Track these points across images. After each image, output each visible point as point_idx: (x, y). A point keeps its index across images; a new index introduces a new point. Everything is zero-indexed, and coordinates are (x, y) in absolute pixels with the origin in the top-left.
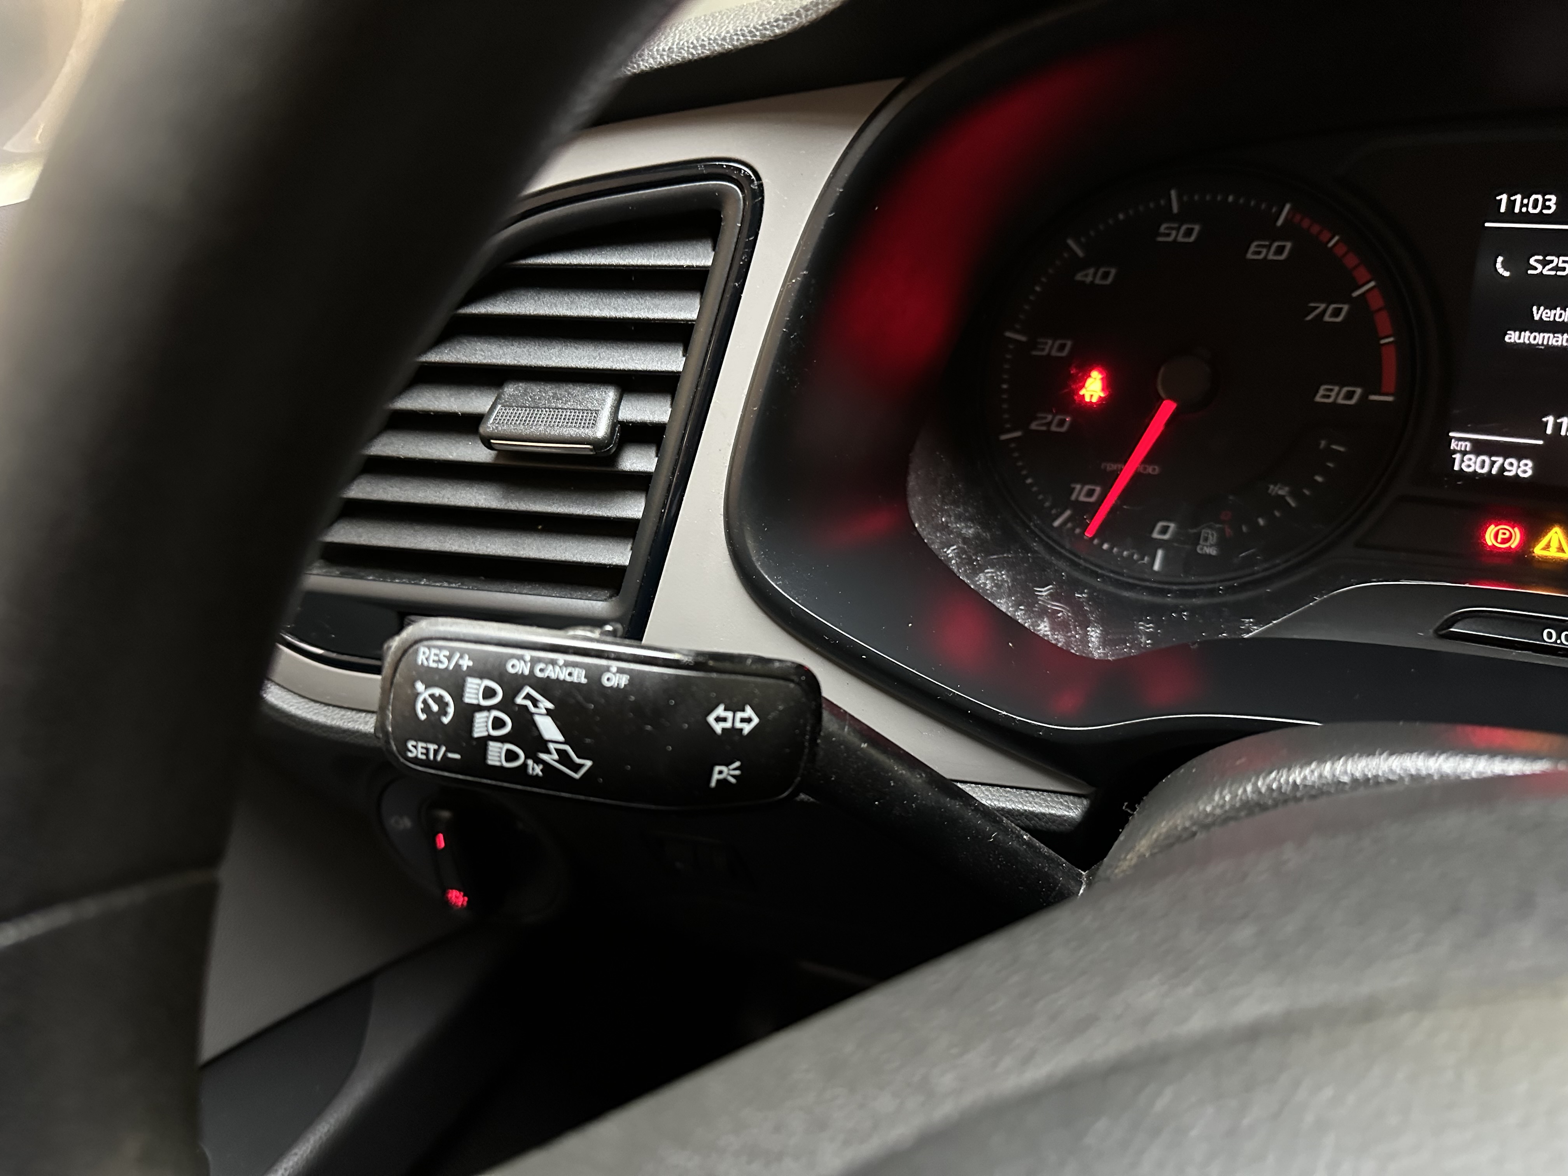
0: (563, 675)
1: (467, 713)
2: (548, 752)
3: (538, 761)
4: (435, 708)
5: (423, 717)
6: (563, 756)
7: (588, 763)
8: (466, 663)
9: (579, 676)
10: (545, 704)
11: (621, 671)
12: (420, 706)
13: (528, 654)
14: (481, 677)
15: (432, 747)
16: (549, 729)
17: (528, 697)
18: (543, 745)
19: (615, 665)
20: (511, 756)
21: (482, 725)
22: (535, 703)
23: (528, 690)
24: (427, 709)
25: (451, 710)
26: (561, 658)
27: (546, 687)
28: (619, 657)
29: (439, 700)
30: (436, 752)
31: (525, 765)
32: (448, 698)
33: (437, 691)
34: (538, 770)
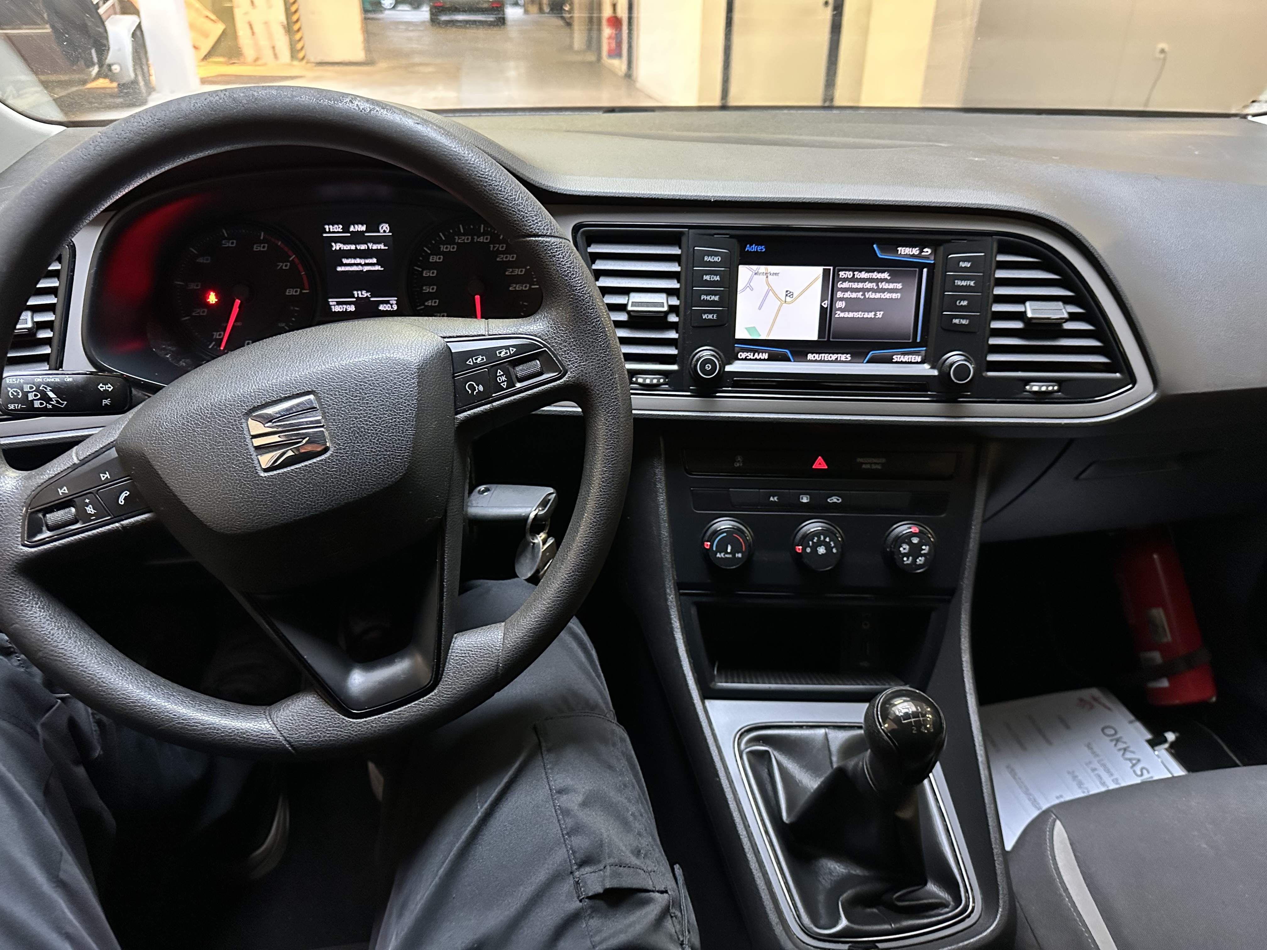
0: (53, 380)
1: (26, 394)
2: (53, 401)
3: (50, 404)
4: (15, 394)
5: (12, 397)
6: (58, 402)
7: (66, 402)
8: (22, 381)
9: (57, 380)
10: (49, 388)
11: (69, 377)
12: (10, 394)
13: (40, 377)
14: (28, 384)
15: (16, 405)
16: (52, 395)
17: (43, 387)
18: (51, 399)
19: (67, 376)
20: (41, 404)
21: (31, 397)
22: (46, 388)
23: (42, 385)
24: (12, 394)
25: (20, 394)
26: (51, 376)
27: (48, 384)
28: (68, 374)
29: (16, 392)
30: (18, 406)
31: (46, 406)
32: (19, 391)
33: (15, 390)
34: (50, 406)
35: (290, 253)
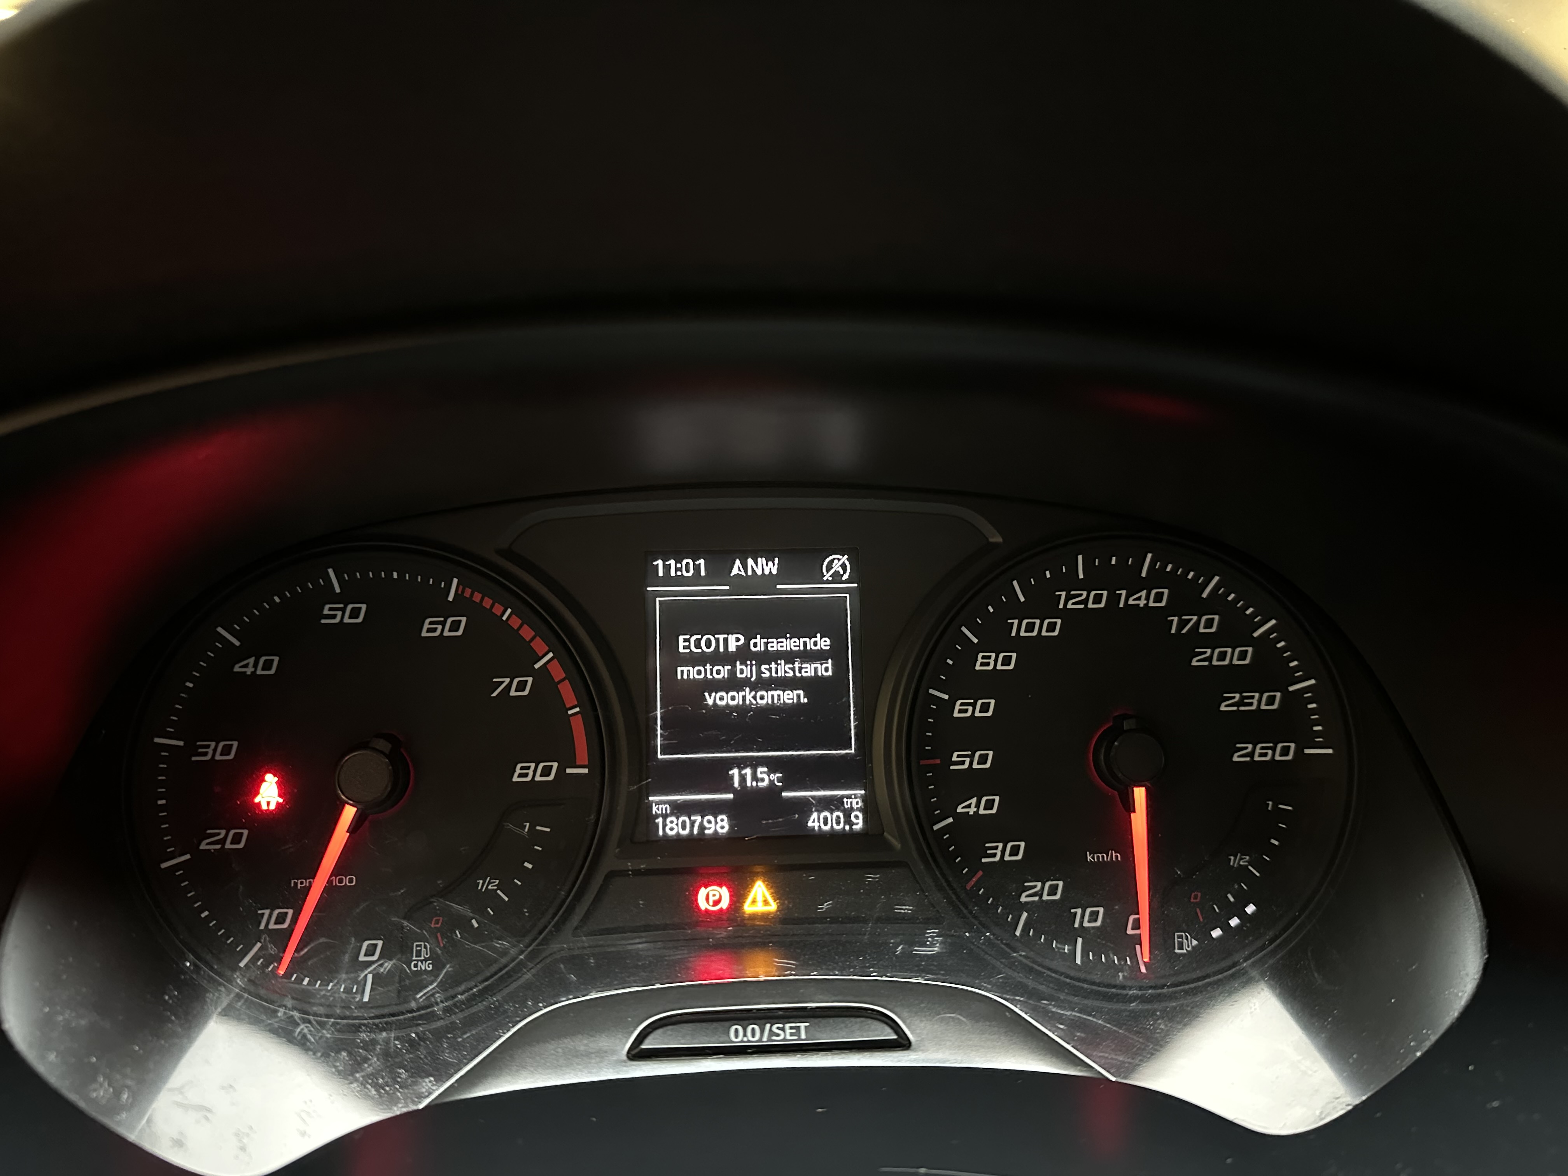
35: (539, 645)
